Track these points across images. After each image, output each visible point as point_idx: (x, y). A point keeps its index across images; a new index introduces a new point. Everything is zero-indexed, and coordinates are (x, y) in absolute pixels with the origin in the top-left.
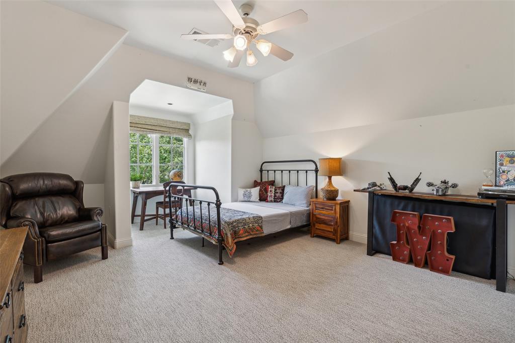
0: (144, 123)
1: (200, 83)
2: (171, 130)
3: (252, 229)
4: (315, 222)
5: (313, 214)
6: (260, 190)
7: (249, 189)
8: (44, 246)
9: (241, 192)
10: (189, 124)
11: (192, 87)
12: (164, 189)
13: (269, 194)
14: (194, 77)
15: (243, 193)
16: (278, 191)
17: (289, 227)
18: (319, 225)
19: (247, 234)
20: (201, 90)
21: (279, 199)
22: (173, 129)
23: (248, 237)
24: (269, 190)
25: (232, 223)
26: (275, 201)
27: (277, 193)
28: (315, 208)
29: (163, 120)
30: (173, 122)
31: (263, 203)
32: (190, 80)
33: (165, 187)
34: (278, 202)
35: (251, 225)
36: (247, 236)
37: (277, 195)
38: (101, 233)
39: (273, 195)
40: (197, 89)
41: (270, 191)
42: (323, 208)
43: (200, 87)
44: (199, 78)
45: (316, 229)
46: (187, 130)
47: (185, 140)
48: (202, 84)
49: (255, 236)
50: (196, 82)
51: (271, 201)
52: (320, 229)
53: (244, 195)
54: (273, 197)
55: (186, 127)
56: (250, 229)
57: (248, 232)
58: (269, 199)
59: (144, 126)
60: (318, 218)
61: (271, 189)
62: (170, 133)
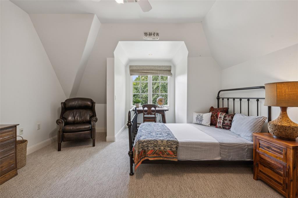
0: (142, 69)
1: (154, 34)
2: (158, 72)
3: (162, 152)
4: (258, 163)
5: (256, 152)
6: (212, 116)
7: (201, 114)
8: (62, 133)
9: (195, 115)
10: (171, 66)
11: (148, 39)
12: (143, 109)
13: (218, 121)
14: (148, 31)
15: (196, 116)
16: (227, 118)
17: (218, 158)
18: (264, 167)
19: (155, 155)
20: (156, 40)
21: (227, 126)
22: (160, 71)
23: (156, 159)
24: (219, 116)
25: (143, 143)
26: (224, 128)
27: (226, 120)
28: (258, 145)
29: (153, 66)
30: (160, 67)
31: (213, 128)
32: (146, 34)
33: (143, 108)
34: (226, 129)
35: (162, 148)
36: (155, 157)
37: (226, 122)
38: (91, 132)
39: (222, 122)
40: (152, 39)
41: (220, 118)
42: (268, 148)
43: (154, 37)
44: (152, 31)
45: (260, 171)
46: (170, 71)
47: (169, 77)
48: (155, 35)
49: (165, 159)
50: (150, 34)
51: (220, 127)
52: (264, 174)
53: (197, 118)
54: (221, 123)
55: (167, 69)
56: (161, 151)
57: (157, 154)
58: (217, 125)
59: (142, 71)
60: (263, 159)
61: (221, 116)
62: (157, 73)
